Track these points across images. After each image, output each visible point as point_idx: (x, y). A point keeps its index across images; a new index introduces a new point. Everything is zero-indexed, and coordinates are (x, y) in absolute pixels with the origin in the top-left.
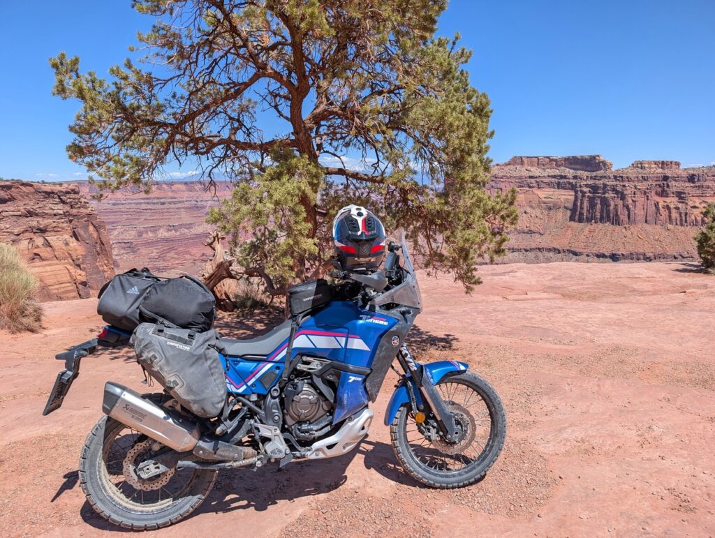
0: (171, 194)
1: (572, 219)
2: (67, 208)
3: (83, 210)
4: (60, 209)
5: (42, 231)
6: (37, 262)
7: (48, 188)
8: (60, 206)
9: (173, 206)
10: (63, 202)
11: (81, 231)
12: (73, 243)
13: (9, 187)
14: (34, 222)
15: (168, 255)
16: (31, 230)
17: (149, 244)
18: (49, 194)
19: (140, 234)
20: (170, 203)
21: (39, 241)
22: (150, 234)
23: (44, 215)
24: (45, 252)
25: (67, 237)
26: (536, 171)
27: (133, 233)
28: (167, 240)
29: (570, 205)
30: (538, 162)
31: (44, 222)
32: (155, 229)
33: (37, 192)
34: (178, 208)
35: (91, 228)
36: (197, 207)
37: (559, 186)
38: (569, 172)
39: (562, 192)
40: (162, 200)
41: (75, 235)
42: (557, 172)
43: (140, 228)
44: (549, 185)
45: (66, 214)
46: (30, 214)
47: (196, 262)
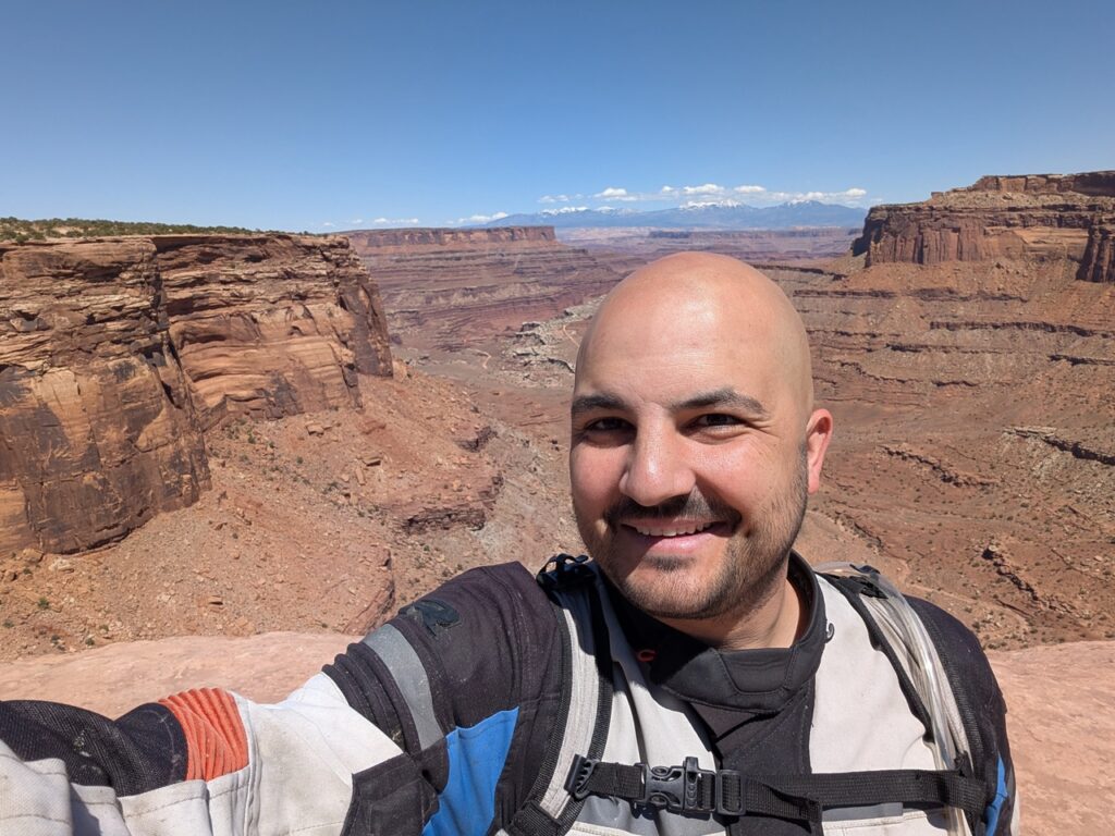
0: (468, 246)
1: (1080, 276)
2: (332, 267)
3: (352, 270)
4: (322, 268)
5: (302, 297)
6: (297, 339)
7: (308, 242)
8: (323, 264)
9: (471, 262)
10: (326, 259)
11: (349, 298)
12: (339, 313)
13: (263, 241)
14: (292, 286)
15: (463, 328)
16: (288, 296)
17: (439, 313)
18: (310, 250)
19: (429, 300)
20: (467, 258)
21: (299, 311)
22: (442, 301)
23: (304, 277)
24: (304, 325)
25: (330, 305)
26: (1021, 199)
27: (421, 299)
28: (462, 308)
29: (1079, 254)
30: (1028, 184)
31: (304, 286)
32: (447, 294)
33: (297, 246)
34: (477, 265)
35: (362, 293)
36: (503, 263)
37: (1061, 222)
38: (1081, 199)
39: (1067, 232)
40: (458, 255)
41: (342, 303)
42: (1059, 200)
43: (430, 292)
44: (1044, 221)
45: (330, 276)
46: (288, 275)
47: (499, 338)
